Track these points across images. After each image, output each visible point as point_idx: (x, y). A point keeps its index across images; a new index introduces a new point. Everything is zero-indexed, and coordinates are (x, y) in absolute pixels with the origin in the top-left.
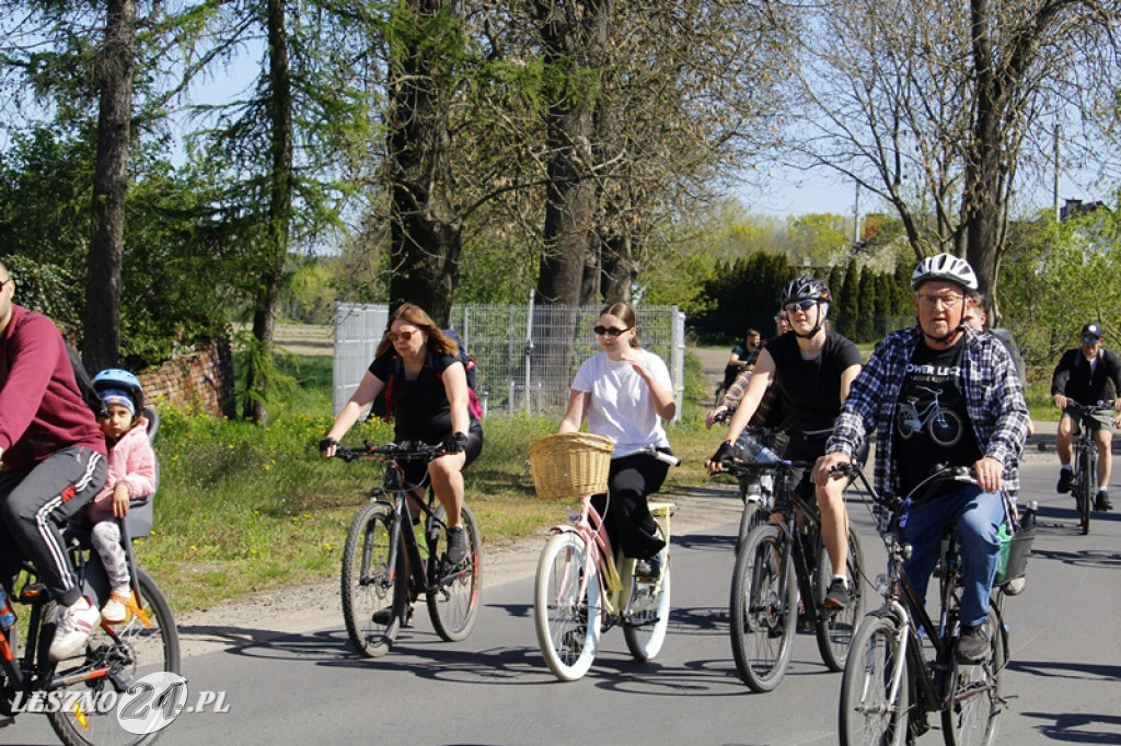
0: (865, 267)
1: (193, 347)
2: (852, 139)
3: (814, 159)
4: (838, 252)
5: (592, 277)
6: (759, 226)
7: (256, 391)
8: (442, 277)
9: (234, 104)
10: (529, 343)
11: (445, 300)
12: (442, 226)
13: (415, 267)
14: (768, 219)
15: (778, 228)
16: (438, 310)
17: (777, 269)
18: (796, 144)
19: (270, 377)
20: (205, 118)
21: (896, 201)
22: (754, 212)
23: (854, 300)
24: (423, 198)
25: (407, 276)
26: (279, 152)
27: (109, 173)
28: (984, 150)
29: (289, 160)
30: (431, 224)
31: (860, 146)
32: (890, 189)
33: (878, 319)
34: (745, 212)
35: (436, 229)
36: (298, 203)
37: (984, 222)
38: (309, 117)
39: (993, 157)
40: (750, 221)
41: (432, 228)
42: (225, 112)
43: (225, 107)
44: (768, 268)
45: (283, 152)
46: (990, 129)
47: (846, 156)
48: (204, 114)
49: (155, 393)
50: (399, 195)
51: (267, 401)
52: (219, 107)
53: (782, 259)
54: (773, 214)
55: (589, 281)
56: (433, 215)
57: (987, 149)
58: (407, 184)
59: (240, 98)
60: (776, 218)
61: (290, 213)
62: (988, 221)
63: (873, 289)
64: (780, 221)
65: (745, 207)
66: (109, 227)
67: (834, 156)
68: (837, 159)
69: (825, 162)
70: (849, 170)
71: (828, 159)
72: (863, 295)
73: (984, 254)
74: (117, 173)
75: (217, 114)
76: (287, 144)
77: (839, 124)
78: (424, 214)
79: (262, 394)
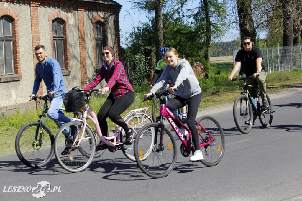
1: (199, 63)
7: (207, 71)
19: (209, 68)
20: (190, 12)
24: (246, 25)
26: (207, 18)
27: (158, 26)
29: (209, 19)
35: (250, 32)
36: (212, 28)
38: (213, 9)
41: (249, 32)
42: (194, 10)
50: (240, 25)
51: (210, 73)
58: (242, 22)
59: (197, 7)
61: (211, 31)
66: (159, 38)
74: (160, 26)
75: (192, 11)
76: (208, 16)
78: (247, 29)
79: (208, 72)
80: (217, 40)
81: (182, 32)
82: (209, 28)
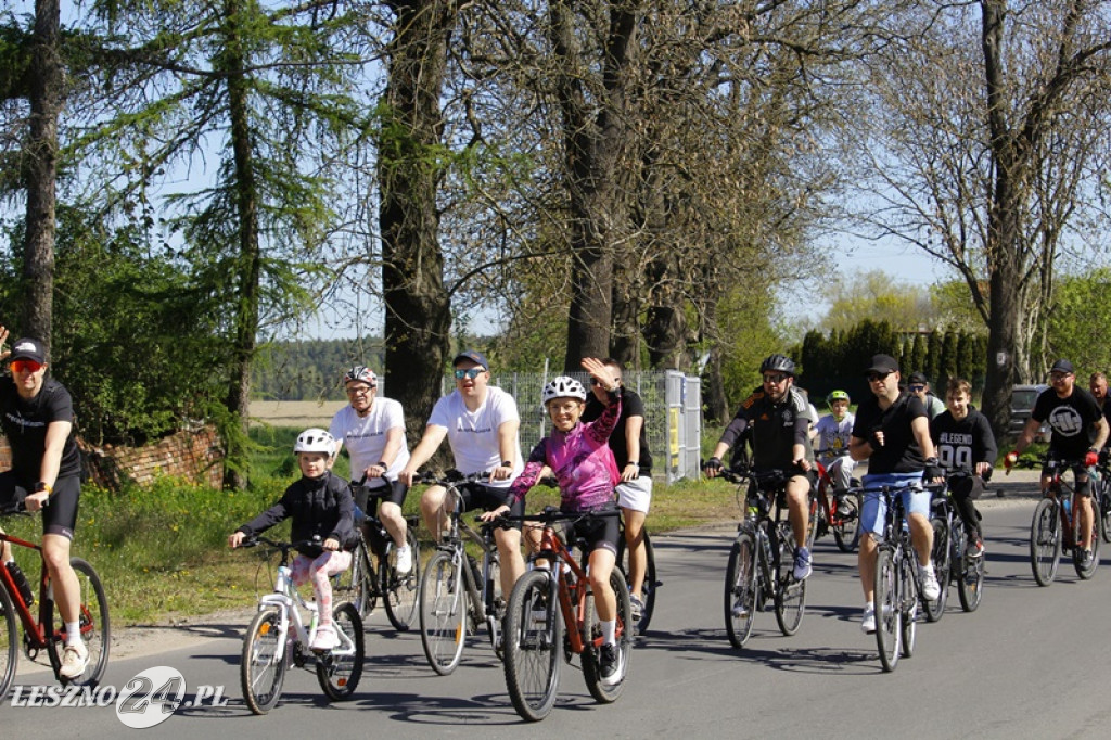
0: (962, 330)
1: (202, 422)
2: (918, 209)
3: (884, 230)
4: (944, 317)
5: (631, 346)
6: (902, 296)
7: (232, 460)
8: (429, 348)
9: (204, 192)
10: (542, 409)
11: (435, 370)
12: (430, 301)
13: (399, 340)
14: (912, 289)
15: (921, 296)
16: (429, 380)
17: (880, 335)
18: (866, 216)
19: (244, 447)
20: (178, 206)
21: (961, 266)
22: (897, 283)
23: (953, 361)
24: (411, 274)
25: (394, 349)
26: (247, 234)
27: (37, 258)
28: (1002, 215)
29: (256, 241)
30: (418, 299)
31: (926, 216)
32: (955, 255)
33: (977, 380)
34: (890, 281)
35: (426, 305)
36: (264, 281)
37: (1004, 283)
38: (273, 202)
39: (1011, 219)
40: (892, 291)
41: (420, 304)
42: (195, 200)
43: (196, 195)
44: (872, 334)
45: (248, 234)
46: (1006, 194)
47: (915, 226)
48: (177, 202)
49: (154, 464)
50: (387, 273)
51: (243, 469)
52: (190, 195)
53: (884, 325)
54: (916, 284)
55: (627, 349)
56: (421, 291)
57: (1006, 213)
58: (395, 263)
59: (209, 187)
60: (920, 286)
61: (259, 293)
62: (1008, 282)
63: (970, 350)
64: (923, 291)
65: (890, 277)
66: (38, 310)
67: (904, 225)
68: (907, 228)
69: (893, 232)
70: (916, 238)
71: (897, 230)
72: (961, 357)
73: (1004, 314)
74: (43, 258)
75: (188, 202)
76: (253, 227)
77: (905, 195)
78: (412, 289)
79: (237, 462)
80: (282, 333)
81: (137, 287)
82: (252, 278)
